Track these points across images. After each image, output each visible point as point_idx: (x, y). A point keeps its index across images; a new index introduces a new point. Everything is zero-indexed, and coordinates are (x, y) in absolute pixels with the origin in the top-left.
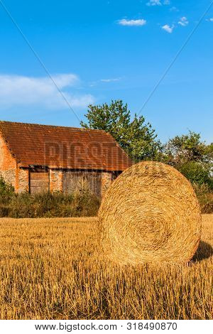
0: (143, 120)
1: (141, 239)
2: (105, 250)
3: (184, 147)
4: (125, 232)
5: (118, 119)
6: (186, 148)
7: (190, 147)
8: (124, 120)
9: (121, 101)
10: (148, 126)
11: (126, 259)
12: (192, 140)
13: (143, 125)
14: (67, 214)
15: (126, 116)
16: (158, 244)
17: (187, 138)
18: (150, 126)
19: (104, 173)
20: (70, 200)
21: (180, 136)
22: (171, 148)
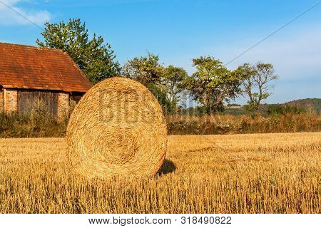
0: (102, 41)
1: (109, 153)
2: (74, 164)
3: (142, 69)
4: (93, 146)
5: (76, 38)
6: (145, 70)
7: (148, 69)
8: (82, 39)
9: (79, 20)
10: (107, 47)
11: (95, 173)
12: (151, 62)
13: (102, 45)
14: (24, 135)
15: (84, 36)
16: (126, 158)
17: (145, 59)
18: (109, 47)
19: (61, 94)
20: (26, 121)
21: (139, 58)
22: (129, 70)
